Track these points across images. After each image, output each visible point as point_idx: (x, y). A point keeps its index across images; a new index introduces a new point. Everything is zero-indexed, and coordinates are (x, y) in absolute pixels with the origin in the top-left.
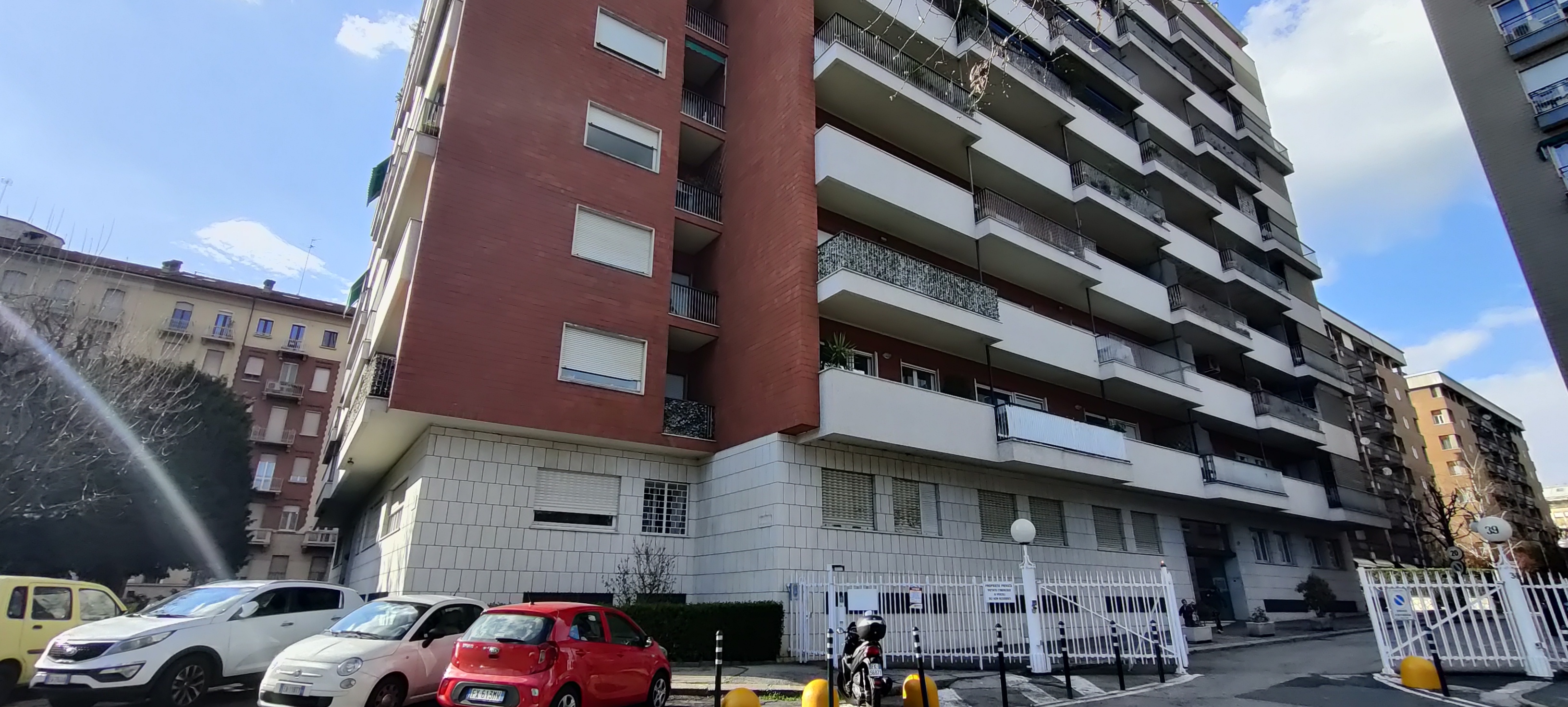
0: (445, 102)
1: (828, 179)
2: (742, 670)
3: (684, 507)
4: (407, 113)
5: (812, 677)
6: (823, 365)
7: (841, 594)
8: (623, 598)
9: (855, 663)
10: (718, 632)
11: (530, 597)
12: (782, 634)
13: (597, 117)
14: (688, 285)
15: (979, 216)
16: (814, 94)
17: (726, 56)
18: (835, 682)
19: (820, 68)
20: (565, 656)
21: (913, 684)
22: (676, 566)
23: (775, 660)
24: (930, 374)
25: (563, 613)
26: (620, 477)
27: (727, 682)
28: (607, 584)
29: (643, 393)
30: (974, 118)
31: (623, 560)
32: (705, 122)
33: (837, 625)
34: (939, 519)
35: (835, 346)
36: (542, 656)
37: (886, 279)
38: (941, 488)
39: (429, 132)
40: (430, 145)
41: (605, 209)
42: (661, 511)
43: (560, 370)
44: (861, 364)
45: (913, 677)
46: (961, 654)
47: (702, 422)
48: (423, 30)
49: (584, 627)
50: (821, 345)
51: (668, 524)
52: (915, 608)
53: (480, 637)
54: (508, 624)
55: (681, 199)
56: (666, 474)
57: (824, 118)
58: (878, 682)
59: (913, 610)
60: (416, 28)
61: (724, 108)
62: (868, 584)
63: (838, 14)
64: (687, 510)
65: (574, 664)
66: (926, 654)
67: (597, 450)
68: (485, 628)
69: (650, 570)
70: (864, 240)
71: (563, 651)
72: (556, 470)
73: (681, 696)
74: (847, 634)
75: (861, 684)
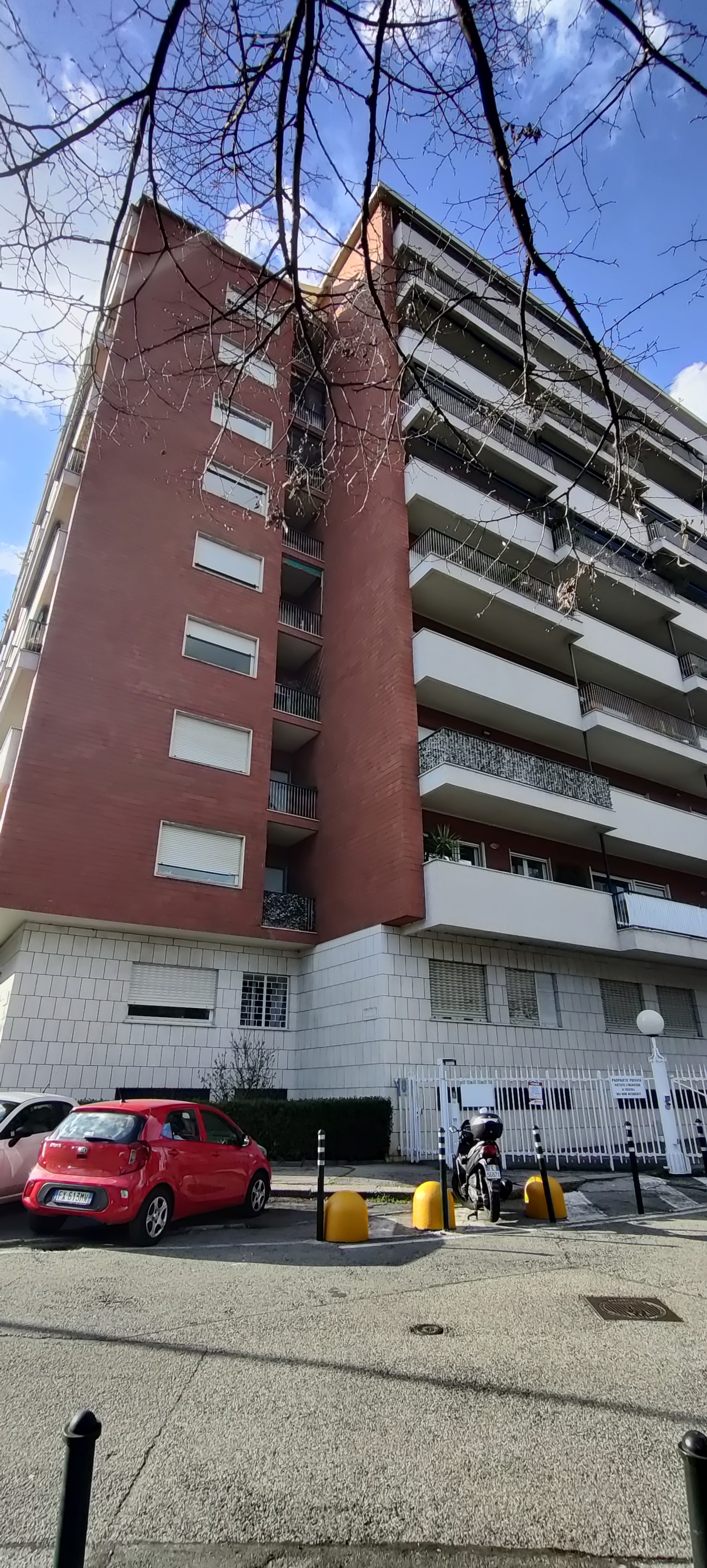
0: (48, 622)
1: (427, 679)
2: (349, 1170)
3: (285, 999)
4: (13, 632)
5: (424, 1178)
6: (428, 856)
7: (453, 1089)
8: (220, 1094)
9: (471, 1164)
10: (319, 1131)
11: (123, 1093)
12: (391, 1132)
13: (194, 629)
14: (286, 782)
15: (584, 709)
16: (410, 601)
17: (321, 570)
18: (449, 1183)
19: (415, 577)
20: (157, 1156)
21: (535, 1187)
22: (276, 1061)
23: (384, 1159)
24: (541, 863)
25: (155, 1111)
26: (217, 970)
27: (331, 1184)
28: (203, 1080)
29: (241, 887)
30: (575, 617)
31: (220, 1055)
32: (303, 630)
33: (451, 1123)
34: (558, 1010)
35: (439, 838)
36: (133, 1156)
37: (490, 772)
38: (559, 979)
39: (33, 649)
40: (33, 660)
41: (202, 713)
42: (260, 1004)
43: (157, 866)
44: (467, 854)
45: (535, 1180)
46: (589, 1154)
47: (302, 914)
48: (30, 558)
49: (178, 1125)
50: (424, 837)
51: (268, 1017)
52: (536, 1104)
53: (69, 1135)
54: (99, 1122)
55: (279, 701)
56: (265, 967)
57: (420, 622)
58: (497, 1185)
59: (533, 1106)
60: (23, 556)
61: (321, 616)
62: (482, 1079)
63: (432, 529)
64: (287, 1002)
65: (167, 1165)
66: (550, 1154)
67: (194, 944)
68: (75, 1125)
69: (248, 1065)
70: (466, 735)
71: (156, 1151)
72: (151, 964)
73: (282, 1198)
74: (460, 1133)
75: (478, 1187)
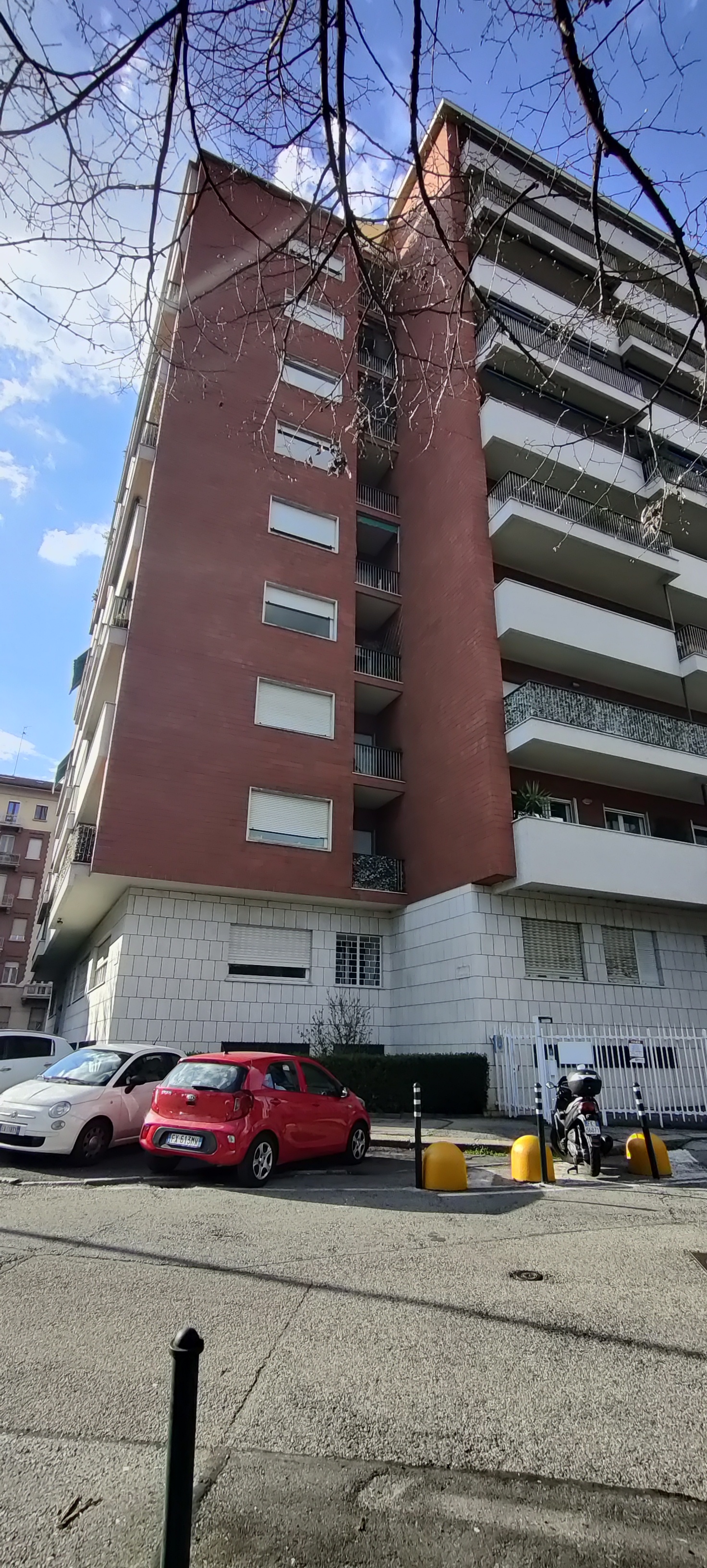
0: (133, 597)
1: (511, 632)
2: (447, 1123)
3: (378, 958)
4: (102, 610)
5: (523, 1132)
6: (517, 814)
7: (550, 1046)
8: (320, 1049)
9: (569, 1120)
10: (415, 1085)
11: (227, 1047)
12: (488, 1087)
13: (273, 596)
14: (370, 744)
15: (682, 653)
16: (491, 551)
17: (397, 525)
18: (547, 1137)
19: (495, 526)
20: (261, 1104)
21: (637, 1143)
22: (372, 1017)
23: (482, 1113)
24: (637, 818)
25: (257, 1062)
26: (311, 931)
27: (430, 1135)
28: (302, 1035)
29: (330, 850)
30: (670, 555)
31: (318, 1012)
32: (380, 589)
33: (548, 1079)
34: (659, 968)
35: (528, 795)
36: (237, 1104)
37: (580, 725)
38: (659, 935)
39: (121, 624)
40: (121, 636)
41: (282, 678)
42: (354, 963)
43: (248, 831)
44: (558, 811)
45: (636, 1136)
46: (695, 1113)
47: (392, 875)
48: (114, 536)
49: (279, 1077)
50: (512, 795)
51: (362, 976)
52: (637, 1062)
53: (178, 1084)
54: (205, 1072)
55: (360, 663)
56: (357, 927)
57: (502, 572)
58: (597, 1141)
59: (634, 1064)
60: (108, 535)
61: (399, 574)
62: (580, 1037)
63: (511, 472)
64: (380, 961)
65: (269, 1113)
66: (653, 1112)
67: (287, 906)
68: (182, 1075)
69: (345, 1021)
70: (553, 688)
71: (259, 1100)
72: (248, 925)
73: (382, 1148)
74: (558, 1089)
75: (577, 1142)
